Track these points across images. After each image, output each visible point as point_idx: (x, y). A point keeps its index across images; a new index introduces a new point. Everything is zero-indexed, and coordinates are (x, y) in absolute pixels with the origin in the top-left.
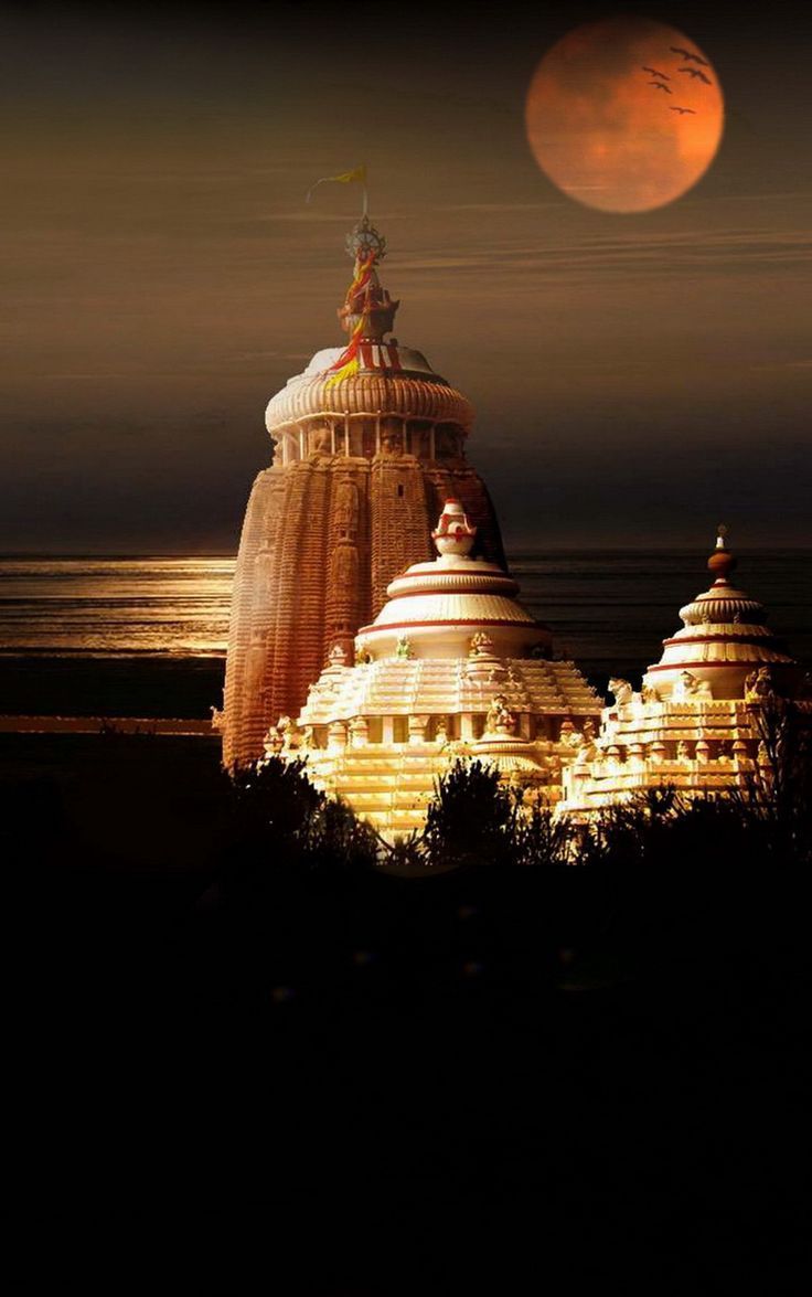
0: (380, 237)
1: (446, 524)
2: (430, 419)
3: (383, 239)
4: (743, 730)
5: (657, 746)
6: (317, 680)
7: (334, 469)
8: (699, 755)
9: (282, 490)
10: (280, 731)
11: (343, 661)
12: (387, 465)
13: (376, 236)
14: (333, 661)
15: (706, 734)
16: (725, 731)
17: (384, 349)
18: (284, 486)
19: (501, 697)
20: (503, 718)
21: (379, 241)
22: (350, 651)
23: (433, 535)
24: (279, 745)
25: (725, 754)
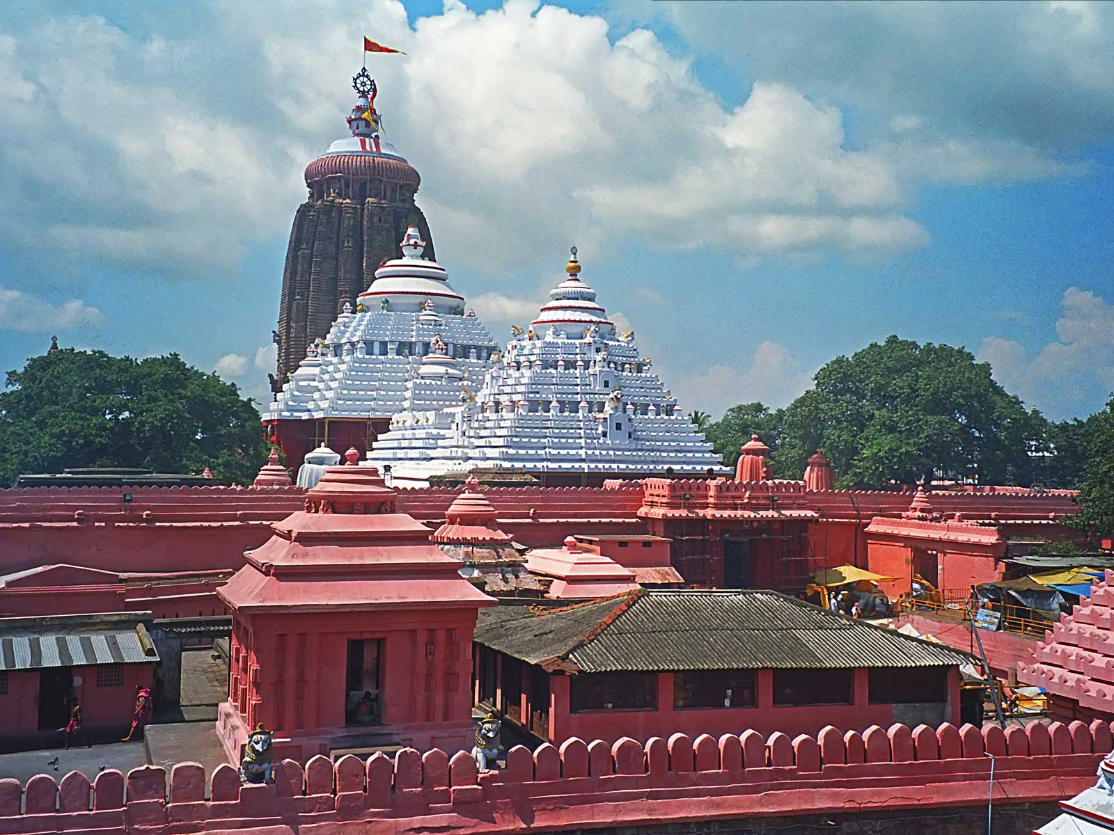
0: (372, 79)
1: (408, 240)
2: (397, 181)
3: (373, 81)
4: (582, 356)
5: (538, 362)
6: (336, 320)
7: (343, 206)
8: (559, 368)
9: (314, 216)
10: (317, 346)
11: (350, 311)
12: (373, 205)
13: (369, 79)
14: (345, 311)
15: (563, 357)
16: (573, 356)
17: (372, 140)
18: (315, 213)
19: (438, 334)
20: (439, 345)
21: (371, 82)
22: (354, 305)
23: (401, 245)
24: (315, 353)
25: (573, 368)
